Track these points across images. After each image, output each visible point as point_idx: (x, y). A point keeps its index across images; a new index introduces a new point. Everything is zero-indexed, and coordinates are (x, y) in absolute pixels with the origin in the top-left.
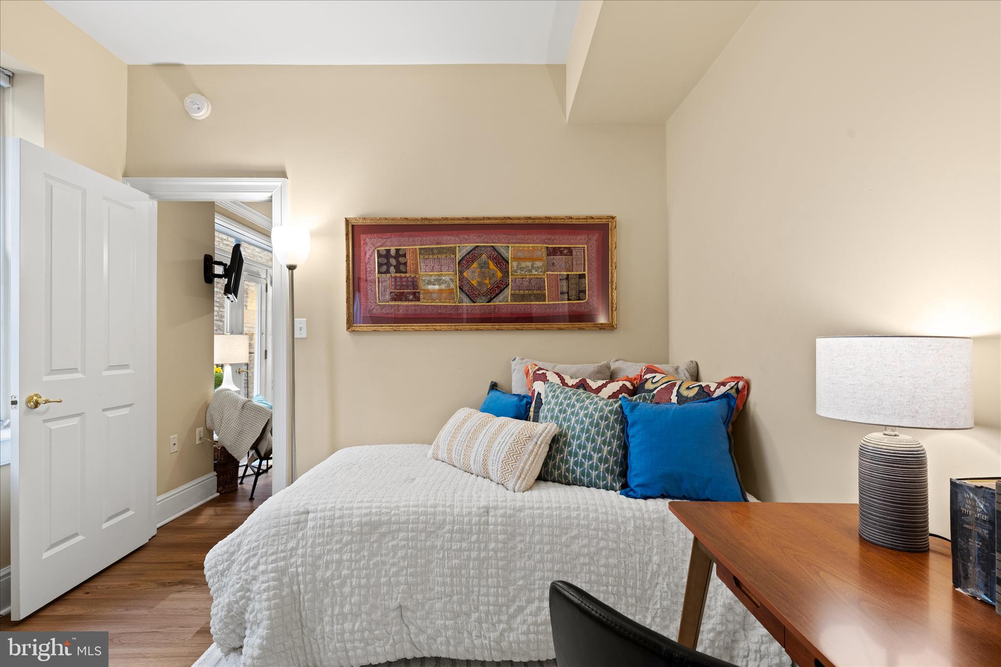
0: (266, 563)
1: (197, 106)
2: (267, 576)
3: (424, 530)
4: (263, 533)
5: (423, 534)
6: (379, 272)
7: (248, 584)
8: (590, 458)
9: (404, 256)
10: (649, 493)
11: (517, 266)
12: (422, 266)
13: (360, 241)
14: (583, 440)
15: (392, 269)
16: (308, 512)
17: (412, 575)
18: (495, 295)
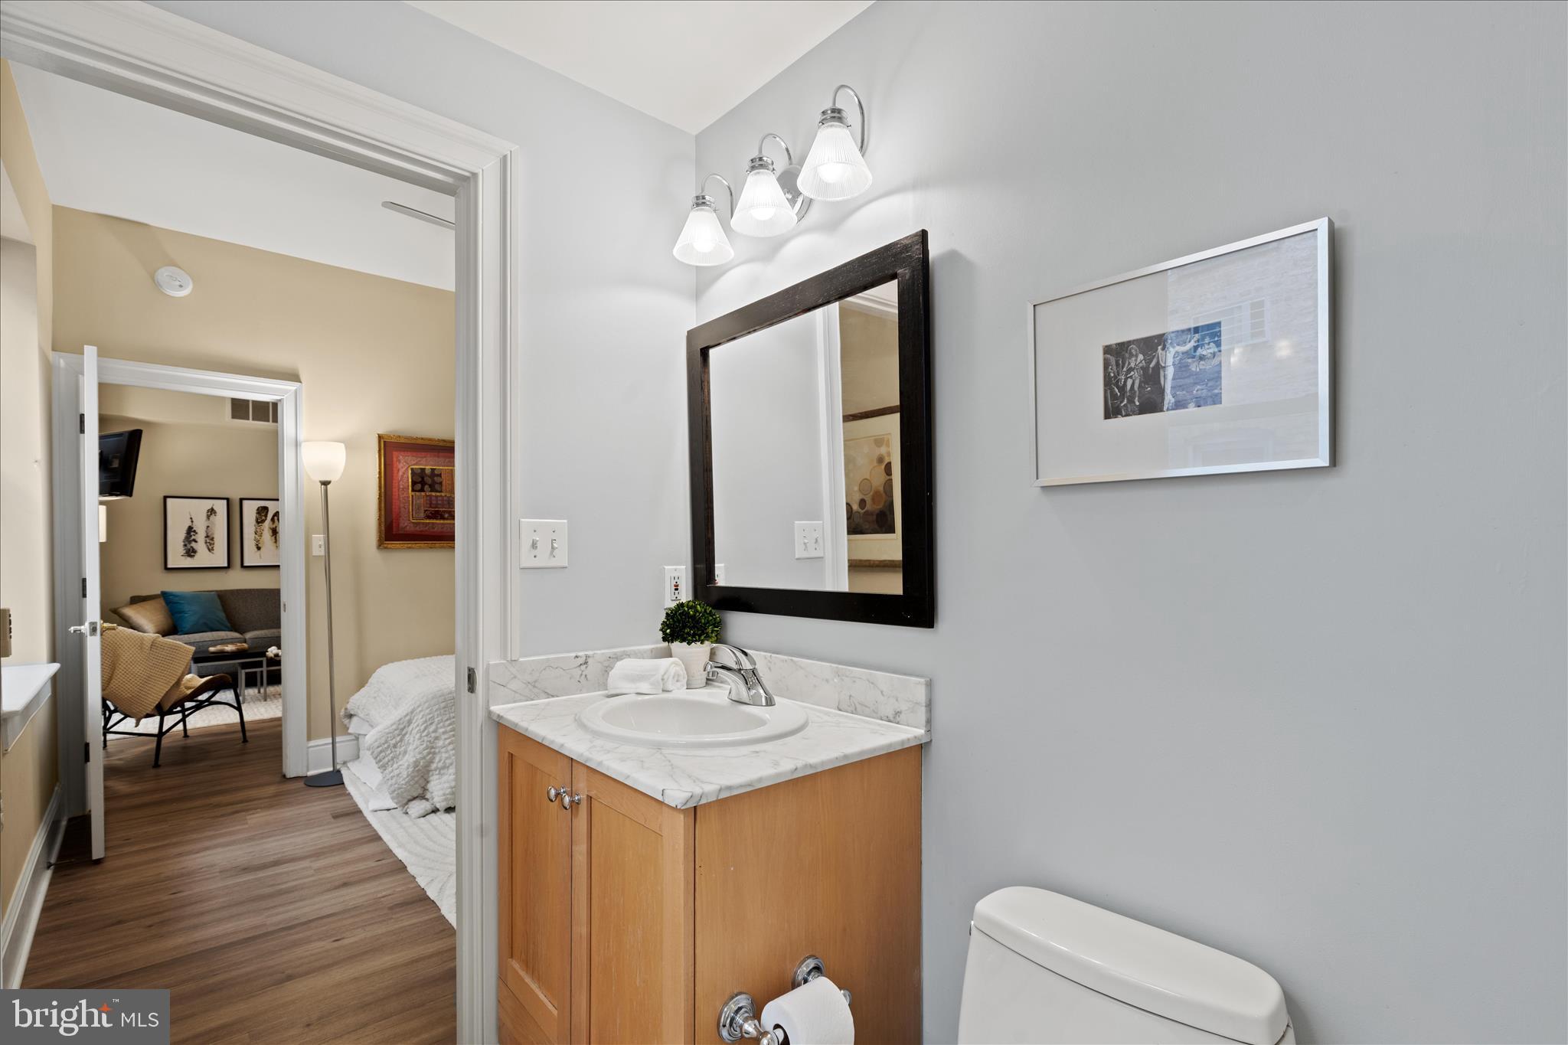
0: (444, 726)
1: (178, 283)
6: (413, 490)
9: (440, 475)
13: (393, 458)
15: (427, 488)
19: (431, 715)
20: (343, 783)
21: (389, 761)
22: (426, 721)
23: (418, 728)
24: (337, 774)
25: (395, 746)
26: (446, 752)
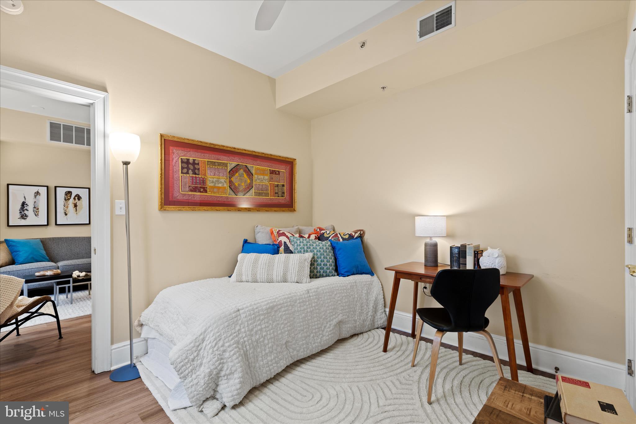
0: (229, 341)
2: (231, 347)
3: (290, 305)
4: (220, 327)
5: (290, 307)
6: (182, 173)
7: (221, 356)
8: (326, 265)
9: (198, 164)
10: (349, 274)
11: (257, 177)
12: (208, 172)
13: (170, 151)
14: (322, 258)
15: (190, 171)
16: (239, 310)
17: (289, 326)
18: (246, 192)
19: (218, 334)
20: (140, 377)
21: (189, 373)
22: (215, 339)
23: (210, 345)
24: (133, 368)
25: (193, 360)
26: (231, 362)
